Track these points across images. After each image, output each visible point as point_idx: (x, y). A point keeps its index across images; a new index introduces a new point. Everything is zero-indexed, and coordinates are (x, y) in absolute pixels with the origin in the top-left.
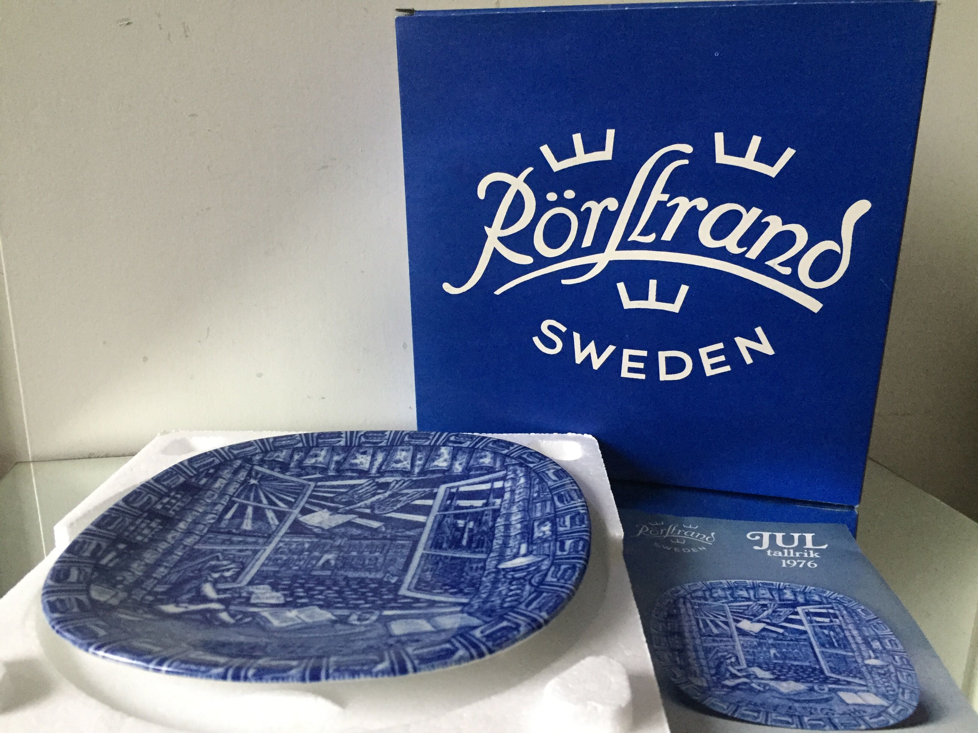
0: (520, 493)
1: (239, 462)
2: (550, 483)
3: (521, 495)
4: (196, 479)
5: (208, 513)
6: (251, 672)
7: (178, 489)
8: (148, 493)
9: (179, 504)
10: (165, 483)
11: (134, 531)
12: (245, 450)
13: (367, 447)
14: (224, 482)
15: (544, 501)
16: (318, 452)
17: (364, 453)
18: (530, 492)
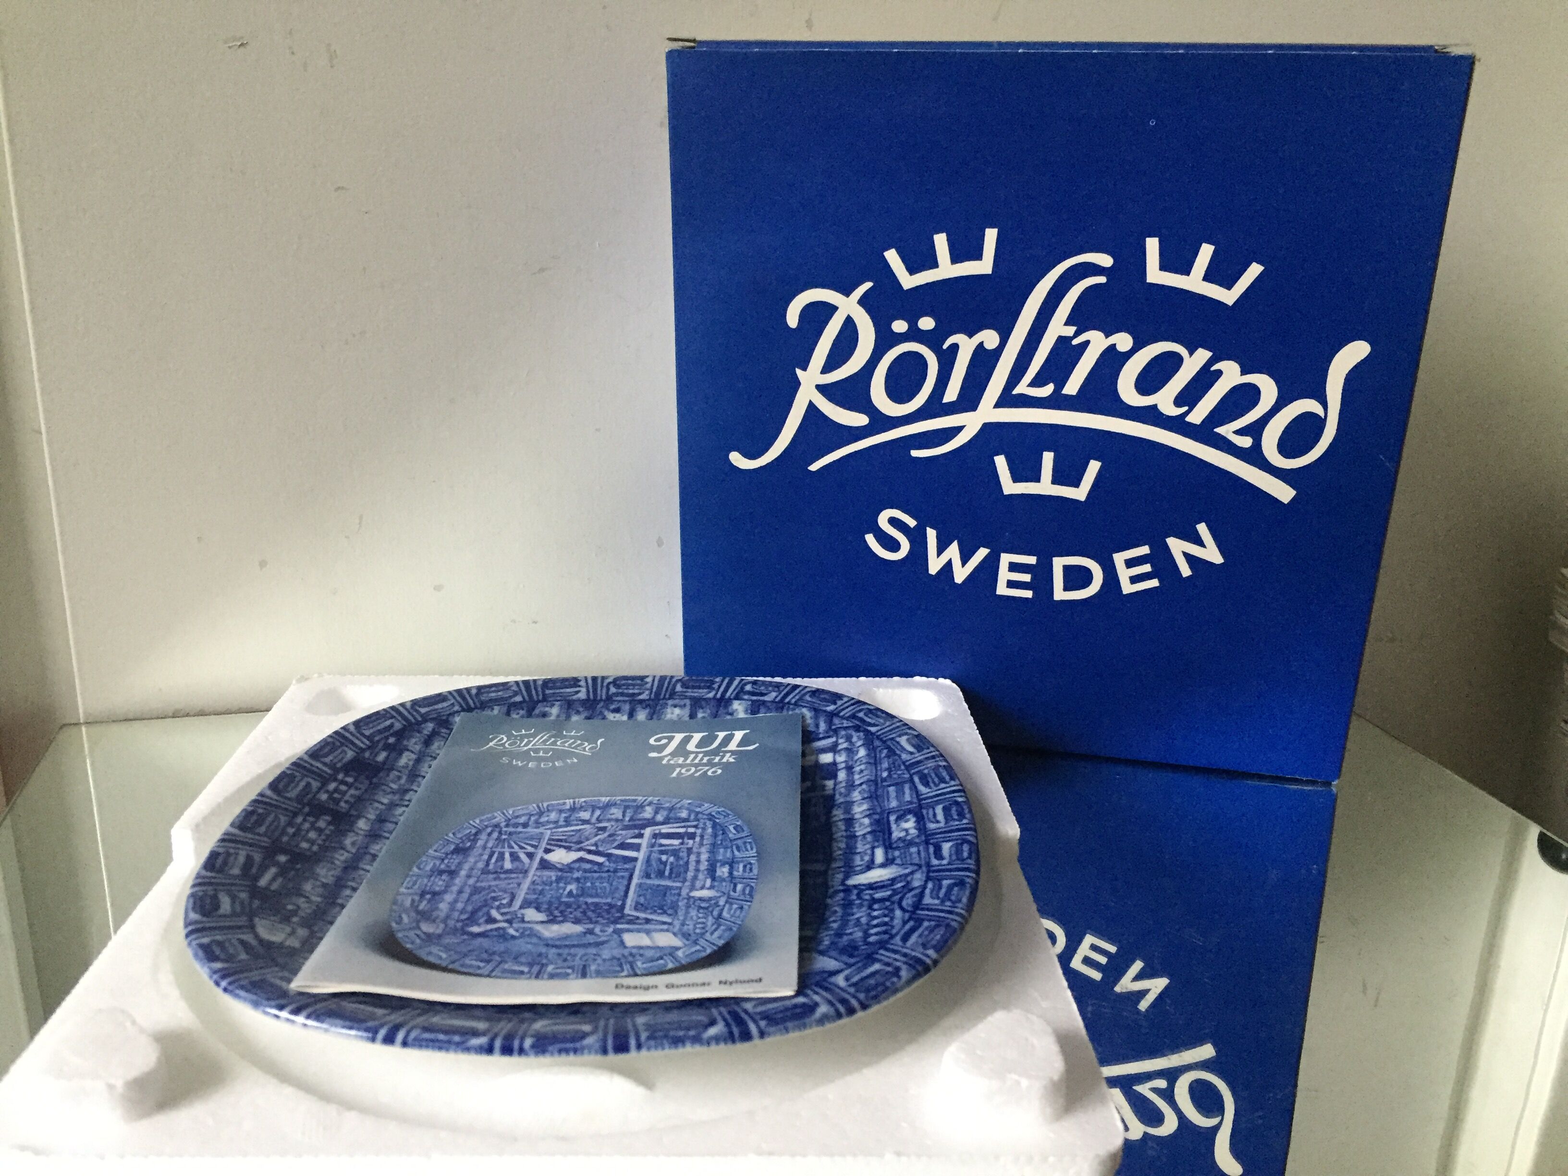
0: (862, 771)
1: (430, 726)
2: (904, 756)
3: (862, 775)
4: (371, 754)
5: (397, 805)
6: (528, 1042)
7: (348, 768)
8: (304, 776)
9: (352, 792)
10: (327, 760)
11: (294, 835)
12: (436, 707)
13: (620, 701)
14: (414, 756)
15: (899, 785)
16: (547, 709)
17: (617, 710)
18: (876, 768)
